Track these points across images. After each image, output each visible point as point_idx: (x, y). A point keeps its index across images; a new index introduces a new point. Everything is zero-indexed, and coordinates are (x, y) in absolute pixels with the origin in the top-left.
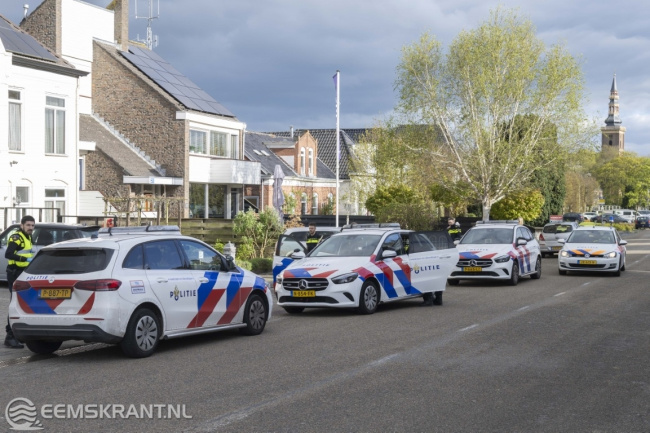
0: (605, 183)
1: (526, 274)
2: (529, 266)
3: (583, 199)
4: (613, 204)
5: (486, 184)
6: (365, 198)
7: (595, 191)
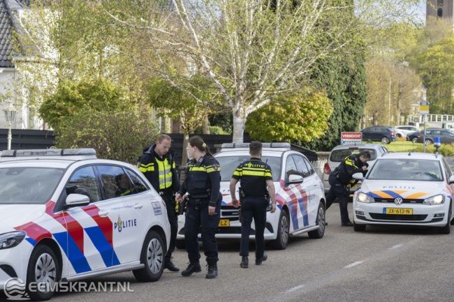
0: (430, 76)
1: (302, 230)
2: (306, 218)
3: (396, 103)
4: (443, 112)
5: (239, 80)
6: (40, 101)
7: (415, 90)
